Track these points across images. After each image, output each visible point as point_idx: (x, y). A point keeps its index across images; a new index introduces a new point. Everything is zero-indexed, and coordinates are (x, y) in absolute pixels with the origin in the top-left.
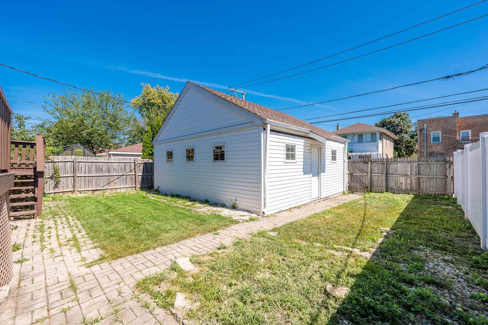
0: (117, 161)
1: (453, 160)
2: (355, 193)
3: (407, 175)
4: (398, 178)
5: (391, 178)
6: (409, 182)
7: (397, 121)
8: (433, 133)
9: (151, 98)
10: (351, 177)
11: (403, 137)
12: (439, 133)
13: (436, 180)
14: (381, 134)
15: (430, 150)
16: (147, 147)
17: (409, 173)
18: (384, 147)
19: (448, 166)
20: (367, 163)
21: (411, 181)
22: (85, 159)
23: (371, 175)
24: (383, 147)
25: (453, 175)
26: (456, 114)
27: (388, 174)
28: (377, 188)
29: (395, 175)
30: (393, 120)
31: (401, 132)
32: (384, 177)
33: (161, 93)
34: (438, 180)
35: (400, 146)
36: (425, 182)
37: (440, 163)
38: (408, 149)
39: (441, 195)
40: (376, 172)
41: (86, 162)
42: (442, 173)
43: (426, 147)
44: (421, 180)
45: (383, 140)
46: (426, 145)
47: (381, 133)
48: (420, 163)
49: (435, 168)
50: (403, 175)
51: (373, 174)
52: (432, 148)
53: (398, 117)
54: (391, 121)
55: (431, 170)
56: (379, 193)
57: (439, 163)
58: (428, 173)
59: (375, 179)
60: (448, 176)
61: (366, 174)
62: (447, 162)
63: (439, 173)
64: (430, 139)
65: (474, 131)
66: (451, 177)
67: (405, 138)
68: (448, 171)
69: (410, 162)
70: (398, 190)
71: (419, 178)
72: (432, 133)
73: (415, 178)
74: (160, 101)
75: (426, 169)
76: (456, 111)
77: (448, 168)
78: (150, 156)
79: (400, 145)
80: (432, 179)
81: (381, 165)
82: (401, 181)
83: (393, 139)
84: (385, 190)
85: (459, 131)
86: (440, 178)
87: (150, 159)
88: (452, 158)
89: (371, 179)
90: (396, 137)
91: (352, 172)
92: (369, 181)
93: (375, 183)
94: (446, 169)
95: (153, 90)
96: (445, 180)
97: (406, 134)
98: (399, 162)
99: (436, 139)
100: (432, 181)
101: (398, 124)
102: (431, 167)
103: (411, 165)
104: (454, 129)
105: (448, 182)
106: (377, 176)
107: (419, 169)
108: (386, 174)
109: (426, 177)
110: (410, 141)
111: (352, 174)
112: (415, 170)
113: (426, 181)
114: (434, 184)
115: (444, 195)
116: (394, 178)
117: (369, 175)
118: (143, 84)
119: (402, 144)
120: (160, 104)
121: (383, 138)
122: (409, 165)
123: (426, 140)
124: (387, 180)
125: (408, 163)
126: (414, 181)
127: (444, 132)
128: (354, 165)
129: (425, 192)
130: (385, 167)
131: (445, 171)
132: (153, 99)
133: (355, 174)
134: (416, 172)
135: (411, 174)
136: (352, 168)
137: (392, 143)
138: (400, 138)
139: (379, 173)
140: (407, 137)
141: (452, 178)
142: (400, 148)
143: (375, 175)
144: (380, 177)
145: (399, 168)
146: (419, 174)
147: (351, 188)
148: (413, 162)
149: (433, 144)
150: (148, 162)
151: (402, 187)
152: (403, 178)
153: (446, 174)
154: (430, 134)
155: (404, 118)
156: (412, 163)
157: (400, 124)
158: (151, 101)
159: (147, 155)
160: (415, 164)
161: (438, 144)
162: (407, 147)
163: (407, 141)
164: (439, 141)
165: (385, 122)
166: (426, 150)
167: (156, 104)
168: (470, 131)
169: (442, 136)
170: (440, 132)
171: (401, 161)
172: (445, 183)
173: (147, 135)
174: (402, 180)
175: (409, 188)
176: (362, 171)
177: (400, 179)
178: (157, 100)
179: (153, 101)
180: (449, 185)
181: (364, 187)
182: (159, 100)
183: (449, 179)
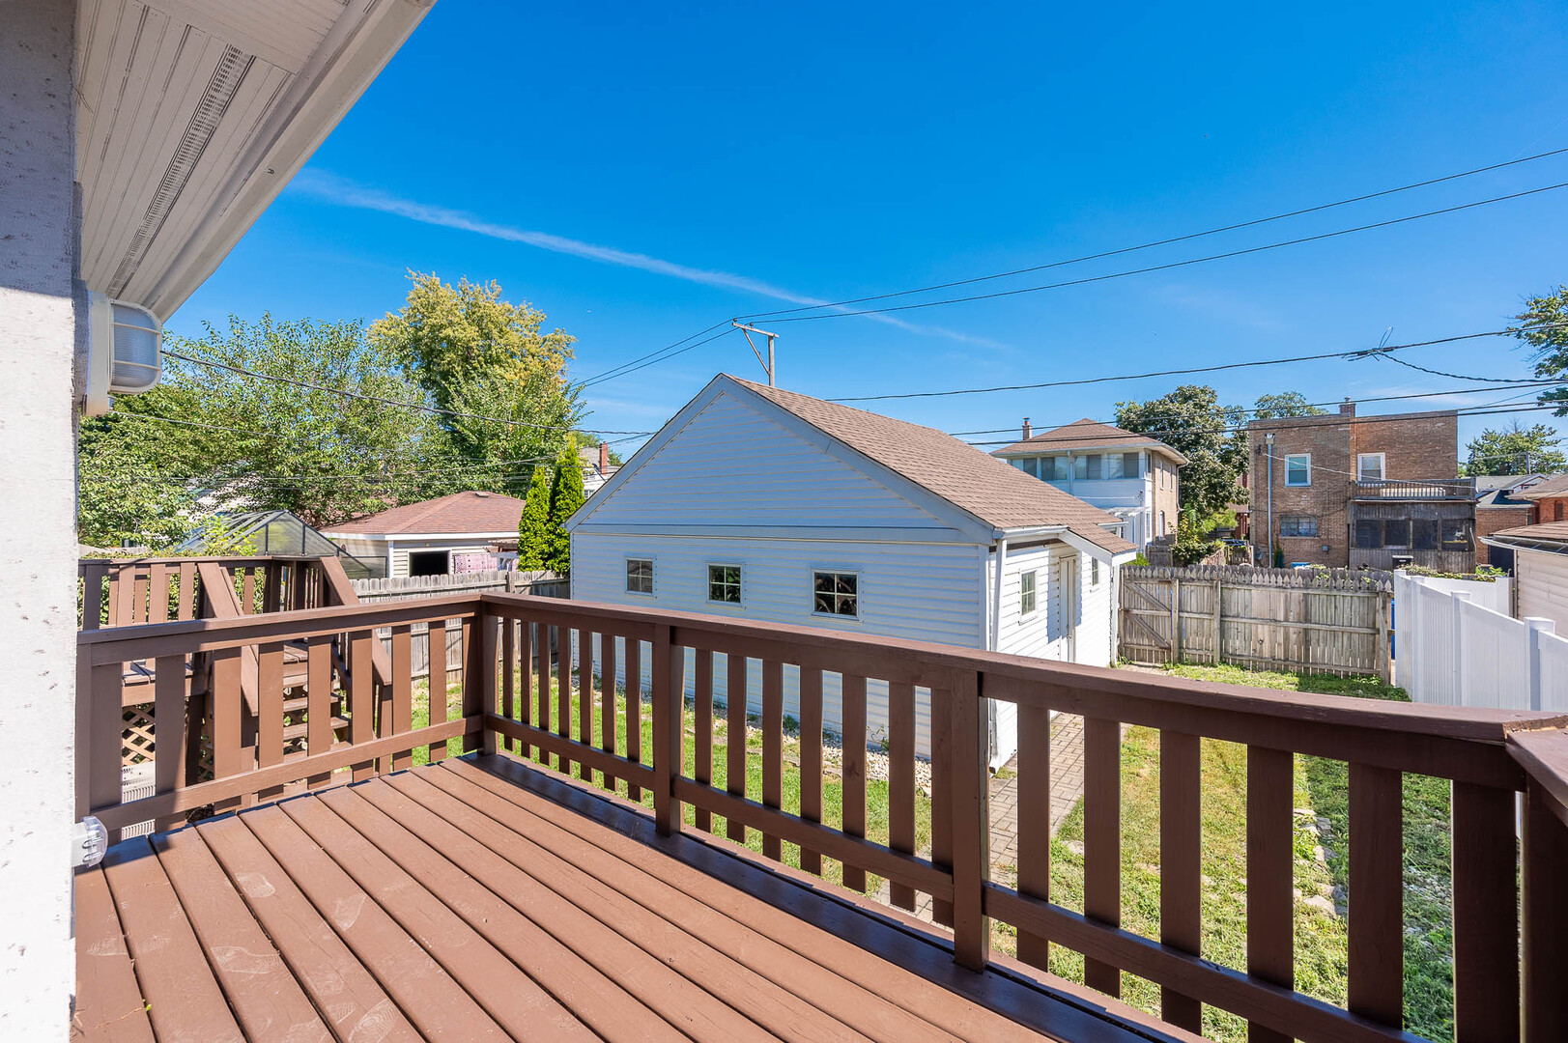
0: (461, 586)
1: (1393, 589)
2: (1136, 663)
3: (1276, 621)
4: (1254, 627)
5: (1233, 625)
6: (1281, 639)
7: (1185, 410)
8: (1290, 459)
9: (444, 322)
10: (1125, 620)
11: (1202, 458)
12: (1306, 460)
13: (1350, 638)
14: (1149, 456)
15: (1282, 506)
16: (535, 534)
17: (1281, 616)
18: (1157, 491)
19: (1379, 602)
20: (1169, 582)
21: (1286, 638)
22: (374, 587)
23: (1179, 617)
24: (1154, 493)
25: (1393, 627)
26: (1348, 408)
27: (1226, 616)
28: (1194, 652)
29: (1244, 620)
30: (1174, 407)
31: (1196, 442)
32: (1216, 624)
33: (476, 305)
34: (1355, 637)
35: (1193, 484)
36: (1321, 641)
37: (1360, 594)
38: (1213, 493)
39: (1363, 676)
40: (1194, 609)
41: (376, 596)
42: (1363, 621)
43: (1272, 497)
44: (1313, 636)
45: (1154, 473)
46: (1272, 490)
47: (1150, 453)
48: (1310, 591)
49: (1348, 608)
50: (1265, 621)
51: (1185, 615)
52: (1286, 501)
53: (1186, 399)
54: (1170, 409)
55: (1338, 611)
56: (1202, 664)
57: (1357, 594)
58: (1329, 620)
59: (1191, 625)
60: (1381, 629)
61: (1167, 613)
62: (1378, 593)
63: (1356, 621)
64: (1283, 476)
65: (1393, 457)
66: (1386, 633)
67: (1207, 463)
68: (1379, 617)
69: (1285, 588)
70: (1251, 658)
71: (1306, 630)
72: (1286, 460)
73: (1296, 630)
74: (472, 332)
75: (1325, 609)
76: (1347, 399)
77: (1381, 611)
78: (546, 560)
79: (1194, 481)
80: (1340, 634)
81: (1206, 590)
82: (1260, 637)
83: (1178, 466)
84: (1217, 658)
85: (1356, 453)
86: (1359, 633)
87: (548, 568)
88: (1388, 584)
89: (1179, 628)
90: (1184, 459)
91: (1127, 606)
92: (1175, 632)
93: (1193, 641)
94: (1375, 612)
95: (448, 295)
96: (1371, 638)
97: (1209, 449)
98: (1255, 586)
99: (1298, 475)
100: (1340, 640)
101: (1187, 422)
102: (1337, 604)
103: (1286, 596)
104: (1344, 450)
105: (1379, 644)
106: (1195, 621)
107: (1306, 606)
108: (1222, 616)
109: (1324, 627)
110: (1222, 472)
111: (1127, 611)
112: (1295, 609)
113: (1325, 640)
114: (1345, 646)
115: (1369, 677)
116: (1241, 627)
117: (1175, 616)
118: (414, 274)
119: (1199, 479)
120: (474, 340)
121: (1154, 466)
122: (1283, 595)
123: (1272, 477)
124: (1223, 633)
125: (1278, 590)
126: (1293, 637)
127: (1318, 459)
128: (1132, 586)
129: (1322, 667)
130: (1217, 596)
131: (1371, 616)
132: (451, 323)
133: (1135, 612)
134: (1299, 614)
135: (1286, 620)
136: (1127, 595)
137: (1174, 477)
138: (1193, 460)
139: (1201, 613)
140: (1211, 459)
141: (1391, 635)
142: (1193, 489)
143: (1191, 615)
144: (1206, 622)
145: (1254, 601)
146: (1307, 620)
147: (1126, 648)
148: (1293, 588)
149: (1290, 489)
150: (542, 579)
151: (1261, 651)
152: (1266, 627)
153: (1374, 623)
154: (1283, 461)
155: (1203, 403)
156: (1289, 591)
157: (1193, 419)
158: (444, 332)
159: (535, 557)
160: (1297, 594)
161: (1302, 491)
162: (1212, 487)
163: (1213, 470)
164: (1306, 481)
165: (1152, 412)
166: (1272, 504)
167: (460, 341)
168: (1382, 456)
169: (1312, 469)
170: (1309, 456)
171: (1259, 583)
172: (1371, 647)
173: (535, 496)
174: (1263, 631)
175: (1279, 653)
176: (1156, 604)
177: (1257, 630)
178: (464, 330)
179: (448, 331)
180: (1381, 652)
181: (1161, 648)
182: (468, 330)
183: (1383, 637)
